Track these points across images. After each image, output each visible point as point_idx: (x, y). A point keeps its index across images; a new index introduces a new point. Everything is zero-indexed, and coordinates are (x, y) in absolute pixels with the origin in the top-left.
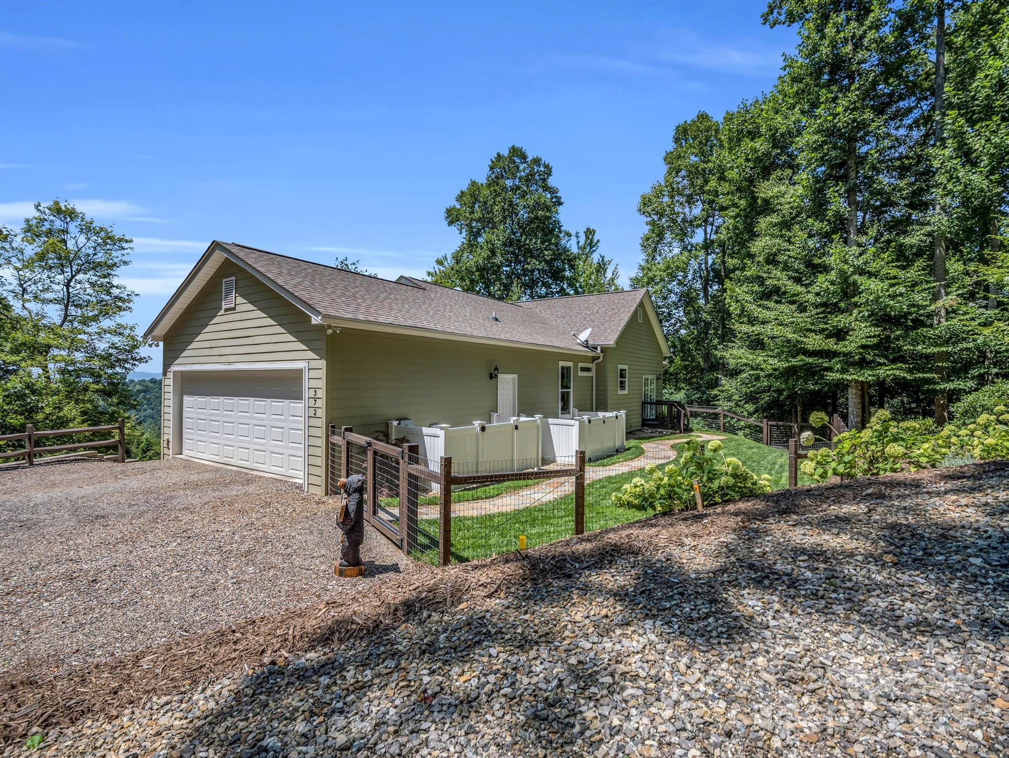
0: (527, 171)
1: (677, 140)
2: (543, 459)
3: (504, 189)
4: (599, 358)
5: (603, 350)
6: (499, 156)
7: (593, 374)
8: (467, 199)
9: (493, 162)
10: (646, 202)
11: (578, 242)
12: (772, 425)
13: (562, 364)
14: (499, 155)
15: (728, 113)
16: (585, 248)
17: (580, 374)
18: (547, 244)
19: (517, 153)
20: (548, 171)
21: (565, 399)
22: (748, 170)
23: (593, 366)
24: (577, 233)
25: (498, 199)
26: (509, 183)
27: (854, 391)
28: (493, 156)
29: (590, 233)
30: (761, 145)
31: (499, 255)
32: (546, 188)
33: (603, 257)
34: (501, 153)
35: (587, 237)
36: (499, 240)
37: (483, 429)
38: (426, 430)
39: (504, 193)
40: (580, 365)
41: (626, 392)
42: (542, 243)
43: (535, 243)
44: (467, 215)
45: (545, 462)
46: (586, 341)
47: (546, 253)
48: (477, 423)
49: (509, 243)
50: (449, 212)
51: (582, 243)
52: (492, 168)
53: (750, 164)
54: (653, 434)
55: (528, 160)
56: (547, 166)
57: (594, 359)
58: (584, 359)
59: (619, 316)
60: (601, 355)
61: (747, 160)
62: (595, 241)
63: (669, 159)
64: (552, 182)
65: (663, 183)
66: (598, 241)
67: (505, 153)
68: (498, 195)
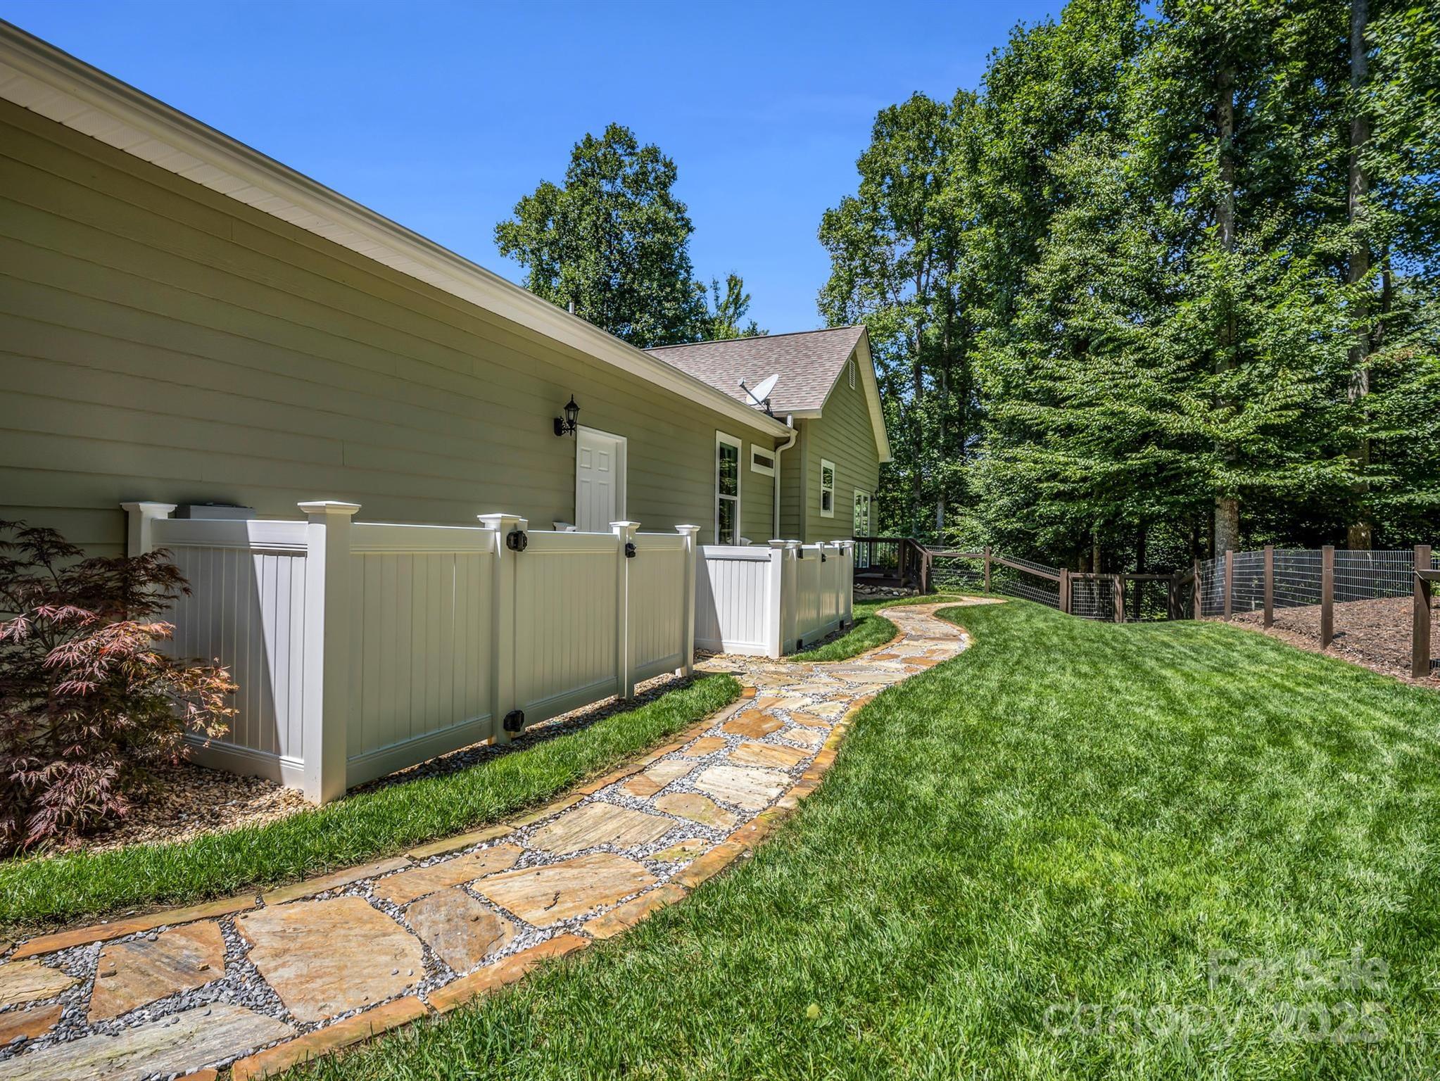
0: (636, 167)
1: (878, 135)
2: (696, 648)
3: (598, 193)
4: (787, 440)
5: (798, 425)
6: (589, 142)
7: (774, 472)
8: (536, 208)
9: (578, 148)
10: (831, 223)
11: (717, 298)
12: (1075, 579)
13: (722, 438)
14: (589, 138)
15: (960, 92)
16: (727, 307)
17: (755, 468)
18: (668, 290)
19: (618, 136)
20: (671, 175)
21: (726, 514)
22: (1027, 138)
23: (775, 457)
24: (715, 283)
25: (587, 209)
26: (606, 187)
27: (1227, 514)
28: (580, 139)
29: (734, 283)
30: (1055, 90)
31: (587, 304)
32: (667, 203)
33: (755, 325)
34: (593, 137)
35: (731, 289)
36: (587, 278)
37: (516, 541)
38: (259, 530)
39: (595, 202)
40: (755, 449)
41: (829, 514)
42: (661, 287)
43: (647, 287)
44: (534, 234)
45: (702, 653)
46: (767, 402)
47: (667, 305)
48: (493, 522)
49: (602, 286)
50: (501, 229)
51: (723, 299)
52: (576, 158)
53: (1032, 129)
54: (877, 597)
55: (638, 150)
56: (668, 165)
57: (778, 442)
58: (762, 438)
59: (822, 365)
60: (794, 434)
61: (1026, 122)
62: (743, 296)
63: (865, 165)
64: (676, 192)
65: (857, 196)
66: (748, 296)
67: (599, 135)
68: (587, 202)
